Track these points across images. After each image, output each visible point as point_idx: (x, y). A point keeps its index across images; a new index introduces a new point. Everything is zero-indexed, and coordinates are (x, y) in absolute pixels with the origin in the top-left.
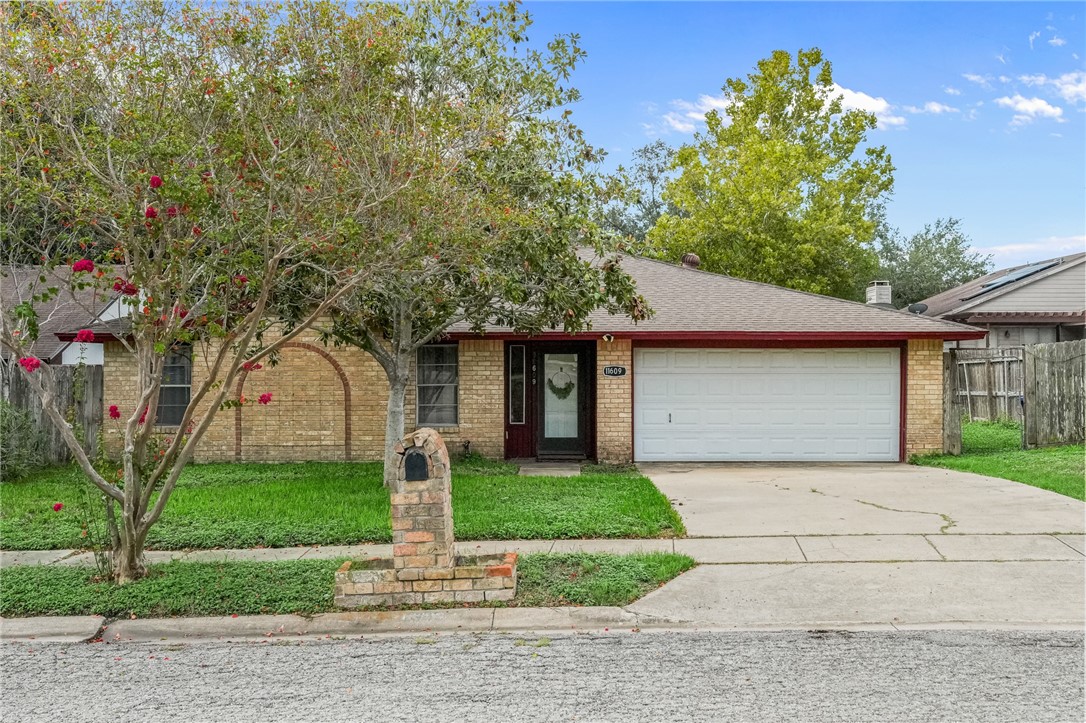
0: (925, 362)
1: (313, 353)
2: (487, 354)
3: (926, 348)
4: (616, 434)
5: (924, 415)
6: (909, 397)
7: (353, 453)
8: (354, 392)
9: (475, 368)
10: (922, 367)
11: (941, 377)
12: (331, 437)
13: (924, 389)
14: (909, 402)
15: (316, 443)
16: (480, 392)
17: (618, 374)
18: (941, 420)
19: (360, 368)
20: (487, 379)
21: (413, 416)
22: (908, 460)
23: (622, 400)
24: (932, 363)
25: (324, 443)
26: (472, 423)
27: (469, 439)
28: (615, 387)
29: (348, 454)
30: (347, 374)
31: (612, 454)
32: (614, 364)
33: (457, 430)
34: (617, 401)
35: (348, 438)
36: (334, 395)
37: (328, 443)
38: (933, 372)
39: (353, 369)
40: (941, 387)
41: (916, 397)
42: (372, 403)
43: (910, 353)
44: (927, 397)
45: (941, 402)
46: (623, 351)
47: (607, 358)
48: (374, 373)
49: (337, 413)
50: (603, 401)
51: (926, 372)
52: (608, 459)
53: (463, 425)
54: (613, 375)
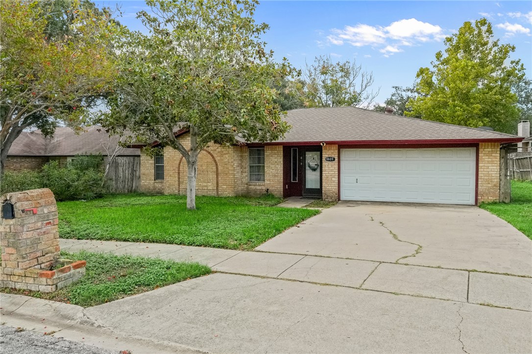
0: (489, 155)
1: (205, 152)
2: (276, 152)
3: (489, 147)
4: (331, 187)
5: (488, 181)
6: (479, 172)
7: (219, 193)
8: (220, 168)
9: (271, 158)
10: (487, 157)
11: (499, 163)
12: (211, 186)
13: (488, 168)
14: (480, 175)
15: (206, 188)
16: (273, 168)
17: (332, 161)
18: (498, 185)
19: (222, 158)
20: (276, 162)
21: (247, 178)
22: (479, 204)
23: (333, 172)
24: (493, 155)
25: (209, 188)
26: (270, 181)
27: (268, 188)
28: (330, 166)
29: (218, 193)
30: (217, 160)
31: (329, 196)
32: (330, 156)
33: (264, 184)
34: (331, 173)
35: (217, 187)
36: (212, 169)
37: (210, 188)
38: (494, 160)
39: (219, 158)
40: (499, 167)
41: (483, 172)
42: (227, 172)
43: (480, 150)
44: (490, 173)
45: (499, 175)
46: (334, 150)
47: (327, 153)
48: (227, 160)
49: (214, 176)
50: (325, 172)
51: (490, 160)
52: (327, 198)
53: (266, 182)
54: (330, 161)
